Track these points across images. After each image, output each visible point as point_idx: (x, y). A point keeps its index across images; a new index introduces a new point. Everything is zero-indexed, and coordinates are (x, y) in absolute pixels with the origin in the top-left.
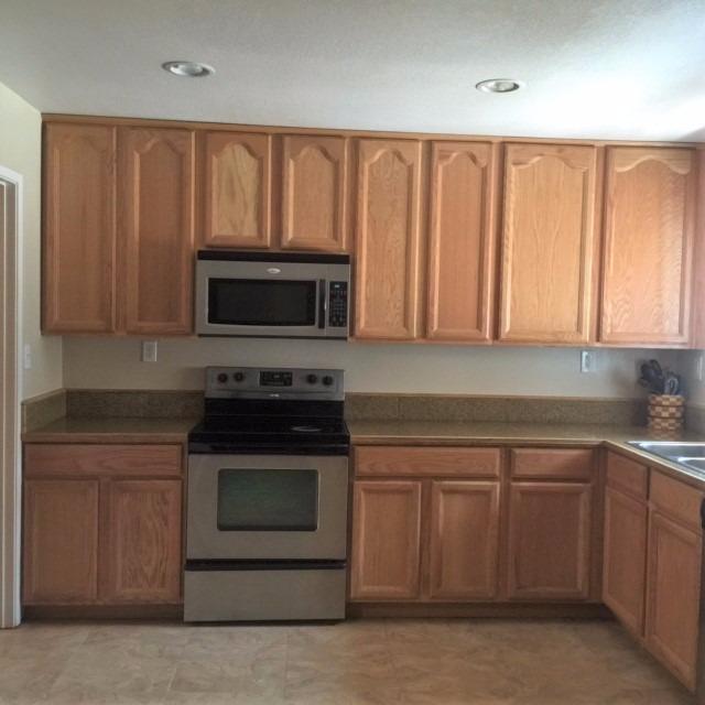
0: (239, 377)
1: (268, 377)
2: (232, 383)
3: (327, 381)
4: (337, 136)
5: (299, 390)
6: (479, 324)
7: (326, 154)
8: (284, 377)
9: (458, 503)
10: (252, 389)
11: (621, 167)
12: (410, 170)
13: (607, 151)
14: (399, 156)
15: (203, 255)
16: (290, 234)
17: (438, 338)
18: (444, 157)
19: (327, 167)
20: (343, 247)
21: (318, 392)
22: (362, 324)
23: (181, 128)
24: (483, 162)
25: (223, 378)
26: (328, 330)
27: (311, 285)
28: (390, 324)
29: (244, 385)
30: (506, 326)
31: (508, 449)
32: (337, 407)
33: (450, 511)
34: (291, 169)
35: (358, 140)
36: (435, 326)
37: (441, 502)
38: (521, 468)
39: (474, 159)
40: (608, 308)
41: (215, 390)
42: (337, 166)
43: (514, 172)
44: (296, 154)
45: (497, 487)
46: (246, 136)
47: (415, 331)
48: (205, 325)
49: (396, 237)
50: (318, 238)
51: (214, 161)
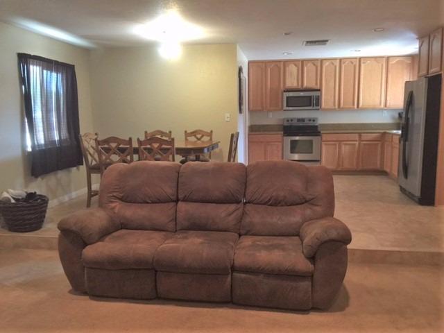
0: (292, 120)
1: (299, 120)
2: (290, 122)
3: (314, 121)
4: (317, 60)
5: (307, 123)
6: (353, 104)
7: (314, 65)
8: (303, 120)
9: (347, 147)
10: (295, 123)
11: (392, 62)
12: (336, 67)
13: (388, 58)
14: (333, 64)
15: (284, 91)
16: (305, 85)
17: (343, 108)
18: (344, 63)
19: (314, 67)
20: (318, 87)
21: (311, 123)
22: (323, 106)
23: (279, 61)
24: (354, 63)
25: (288, 121)
26: (315, 108)
27: (310, 97)
28: (330, 105)
29: (293, 122)
30: (361, 105)
31: (360, 134)
32: (317, 126)
33: (345, 149)
34: (305, 69)
35: (322, 61)
36: (342, 105)
37: (343, 147)
38: (363, 139)
39: (352, 63)
40: (388, 98)
41: (286, 124)
42: (317, 67)
43: (362, 65)
44: (306, 65)
45: (357, 143)
46: (294, 62)
47: (337, 107)
48: (285, 108)
49: (332, 84)
50: (312, 85)
51: (287, 69)
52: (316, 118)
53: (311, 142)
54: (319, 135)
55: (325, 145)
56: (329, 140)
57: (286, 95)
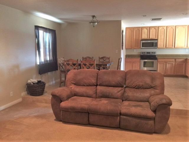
0: (144, 53)
1: (147, 53)
2: (143, 53)
3: (154, 53)
4: (156, 27)
5: (151, 54)
6: (172, 46)
7: (155, 29)
8: (149, 53)
9: (170, 65)
10: (146, 54)
12: (165, 30)
14: (163, 28)
15: (141, 40)
16: (151, 37)
17: (168, 48)
18: (169, 28)
20: (157, 38)
21: (153, 54)
22: (159, 46)
23: (139, 27)
26: (155, 47)
27: (153, 43)
28: (162, 46)
29: (145, 54)
30: (176, 47)
31: (175, 59)
32: (156, 56)
33: (168, 66)
34: (151, 30)
35: (158, 27)
36: (167, 46)
37: (167, 65)
38: (177, 61)
39: (172, 28)
43: (177, 29)
44: (151, 29)
45: (174, 63)
46: (146, 28)
47: (165, 47)
48: (141, 47)
49: (163, 37)
50: (154, 37)
51: (143, 30)
52: (156, 52)
53: (153, 62)
54: (157, 59)
55: (159, 63)
56: (161, 61)
57: (142, 42)
